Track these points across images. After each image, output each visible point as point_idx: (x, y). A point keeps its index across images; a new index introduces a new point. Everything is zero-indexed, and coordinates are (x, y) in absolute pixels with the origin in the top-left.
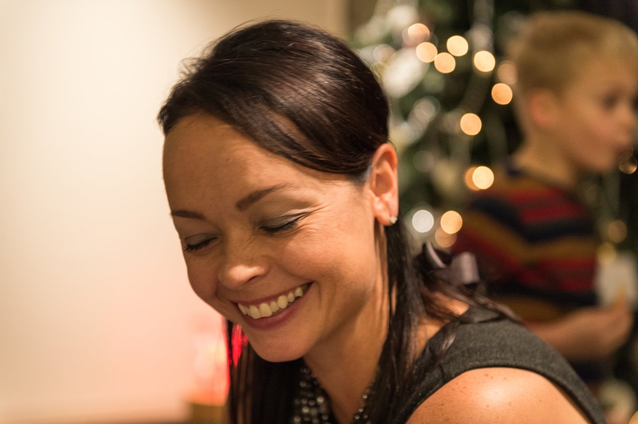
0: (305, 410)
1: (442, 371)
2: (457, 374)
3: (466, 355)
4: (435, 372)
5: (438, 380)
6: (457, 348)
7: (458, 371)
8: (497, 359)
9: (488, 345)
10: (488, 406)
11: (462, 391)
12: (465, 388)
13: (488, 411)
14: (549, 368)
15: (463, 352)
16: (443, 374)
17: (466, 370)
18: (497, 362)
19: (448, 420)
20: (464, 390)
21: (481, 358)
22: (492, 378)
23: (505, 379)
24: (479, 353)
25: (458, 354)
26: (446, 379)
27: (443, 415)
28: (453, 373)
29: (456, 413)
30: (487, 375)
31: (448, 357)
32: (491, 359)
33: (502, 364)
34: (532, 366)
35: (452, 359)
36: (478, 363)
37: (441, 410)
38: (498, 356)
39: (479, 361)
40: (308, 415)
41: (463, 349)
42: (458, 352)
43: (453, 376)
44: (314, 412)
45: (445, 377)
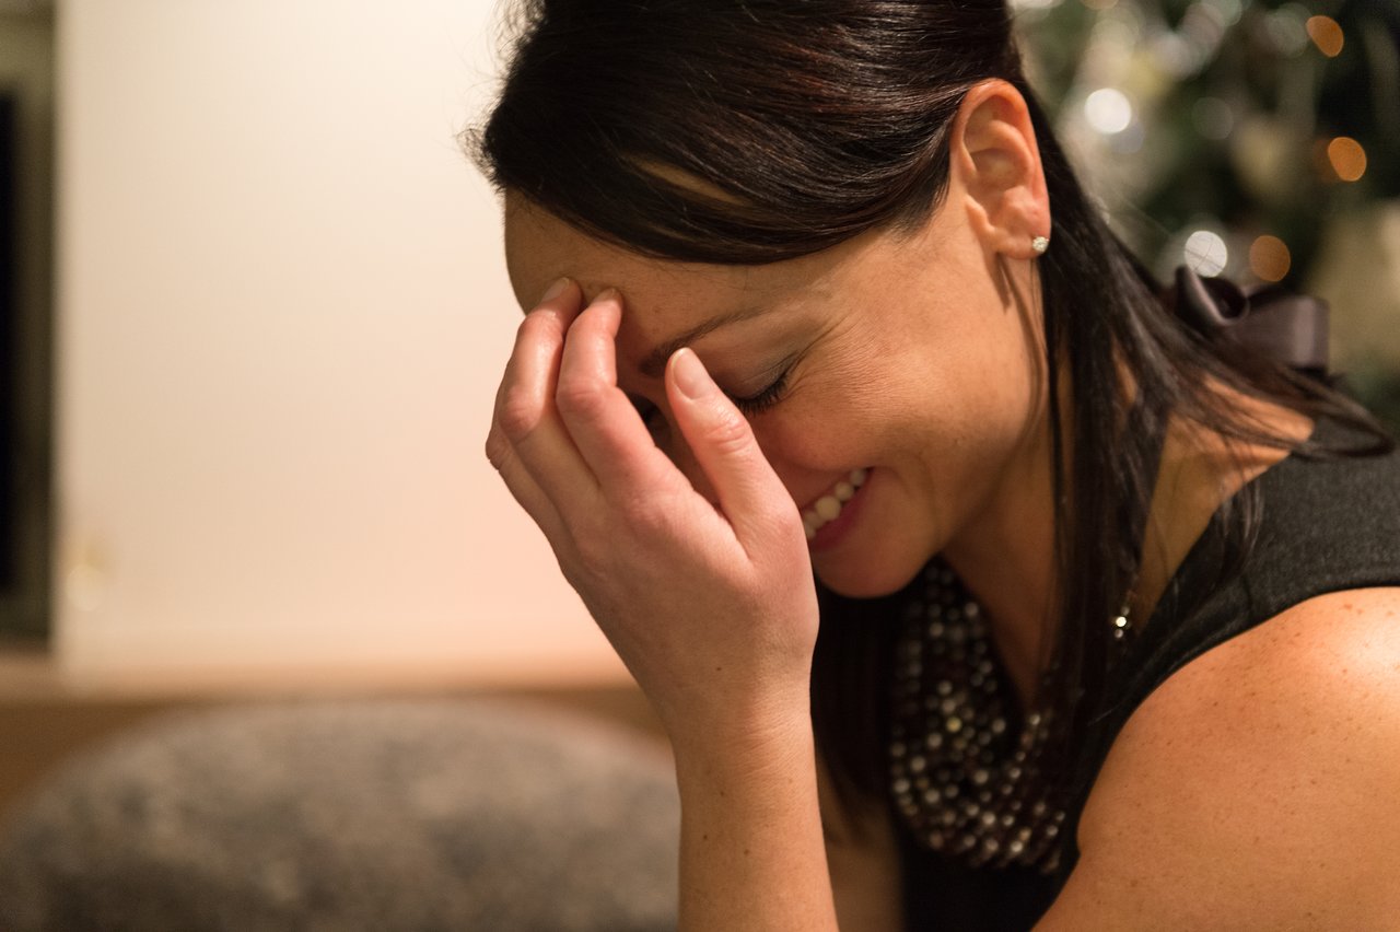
0: (937, 630)
1: (1247, 589)
2: (1283, 607)
4: (1231, 588)
5: (1237, 613)
7: (1283, 596)
11: (1291, 642)
12: (1298, 635)
13: (1345, 681)
16: (1250, 599)
17: (1300, 599)
18: (1372, 575)
19: (1254, 694)
22: (1360, 612)
23: (1390, 613)
24: (1331, 551)
26: (1256, 614)
28: (1273, 601)
30: (1348, 607)
32: (1360, 567)
33: (1383, 579)
35: (1269, 565)
36: (1329, 577)
39: (1331, 572)
40: (944, 640)
43: (1273, 609)
44: (958, 634)
45: (1254, 608)
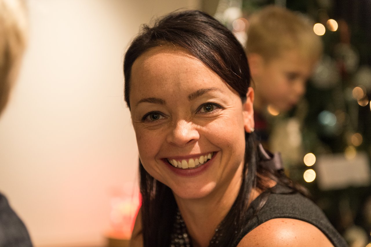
0: (176, 241)
1: (258, 219)
2: (266, 221)
3: (272, 210)
4: (253, 219)
5: (255, 224)
6: (267, 206)
7: (267, 219)
8: (290, 213)
9: (285, 206)
10: (282, 238)
11: (267, 229)
12: (269, 227)
13: (282, 241)
14: (319, 222)
15: (271, 209)
16: (258, 221)
17: (271, 219)
18: (290, 215)
19: (258, 244)
20: (269, 228)
21: (281, 212)
22: (286, 223)
23: (294, 224)
24: (280, 209)
25: (268, 210)
26: (260, 222)
27: (255, 241)
28: (264, 220)
29: (263, 241)
30: (283, 221)
31: (261, 211)
32: (287, 213)
33: (292, 217)
34: (310, 220)
35: (264, 212)
36: (279, 215)
37: (254, 238)
38: (291, 212)
39: (279, 214)
40: (178, 243)
41: (271, 207)
42: (267, 208)
44: (181, 242)
45: (259, 222)
